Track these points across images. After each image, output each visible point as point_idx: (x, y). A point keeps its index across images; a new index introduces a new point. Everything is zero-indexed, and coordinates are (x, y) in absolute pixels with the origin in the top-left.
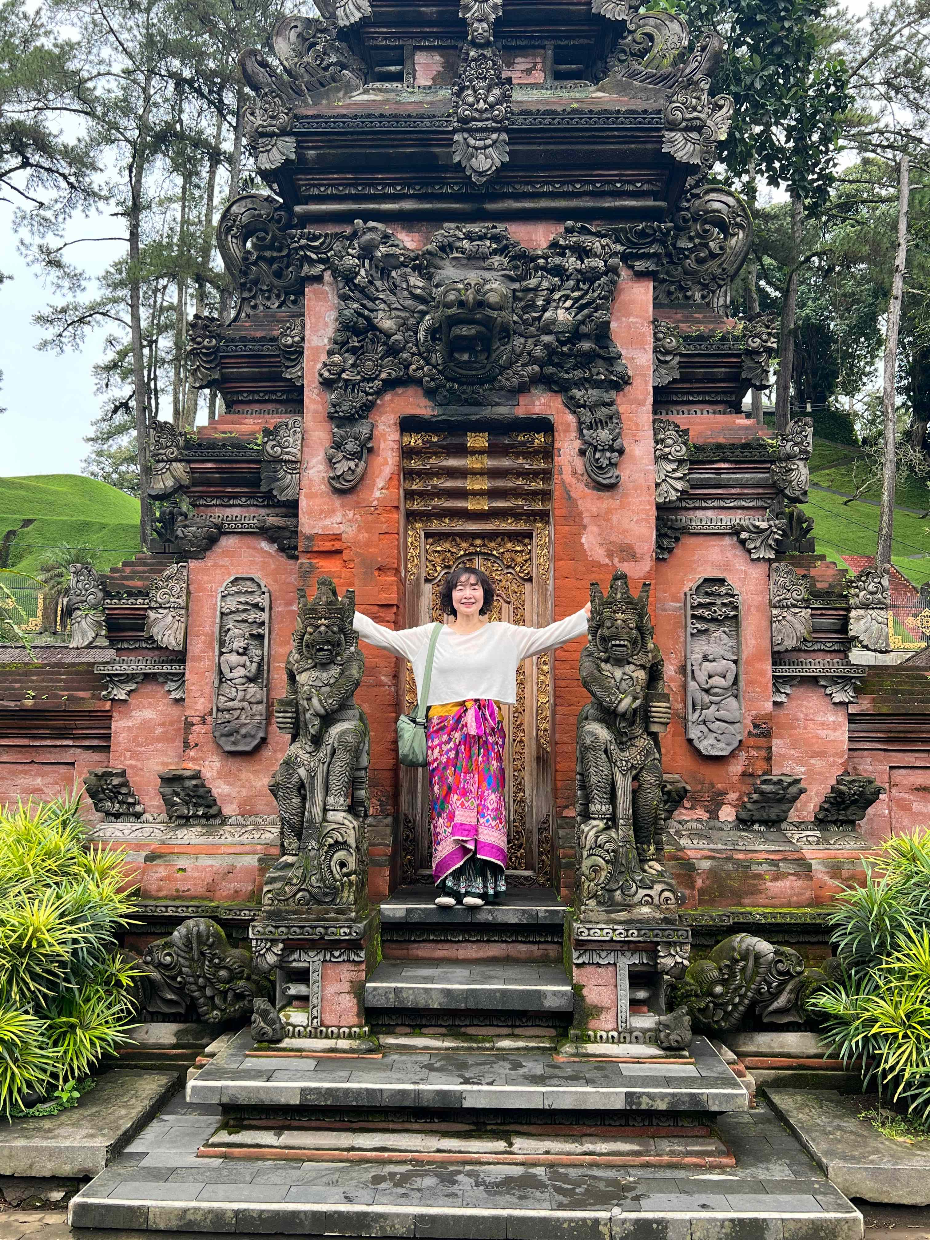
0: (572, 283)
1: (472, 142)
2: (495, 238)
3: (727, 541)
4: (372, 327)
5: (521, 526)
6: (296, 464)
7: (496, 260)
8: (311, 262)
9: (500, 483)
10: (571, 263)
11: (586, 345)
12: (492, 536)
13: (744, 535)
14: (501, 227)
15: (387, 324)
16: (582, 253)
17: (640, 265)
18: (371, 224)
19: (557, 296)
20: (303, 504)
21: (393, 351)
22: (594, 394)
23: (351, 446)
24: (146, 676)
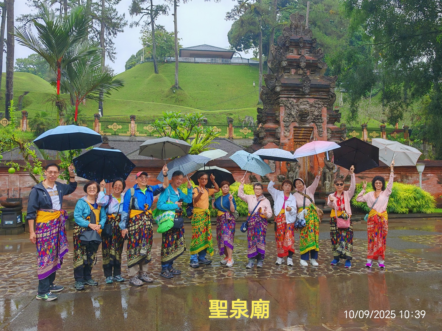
0: (317, 109)
1: (305, 88)
2: (307, 102)
4: (291, 114)
5: (305, 140)
6: (280, 133)
7: (307, 105)
8: (281, 103)
9: (304, 135)
10: (317, 106)
11: (319, 117)
12: (300, 141)
14: (308, 100)
15: (293, 114)
16: (319, 104)
17: (325, 105)
18: (291, 99)
19: (316, 110)
20: (281, 138)
21: (293, 117)
22: (320, 124)
23: (288, 131)
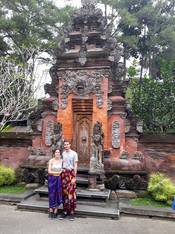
0: (95, 79)
1: (81, 59)
3: (118, 116)
4: (67, 85)
5: (90, 113)
6: (57, 105)
7: (85, 76)
8: (60, 76)
13: (121, 115)
14: (86, 71)
15: (70, 85)
16: (97, 74)
17: (106, 76)
18: (68, 71)
19: (93, 81)
20: (58, 111)
21: (70, 89)
22: (99, 95)
23: (65, 102)
24: (37, 135)
